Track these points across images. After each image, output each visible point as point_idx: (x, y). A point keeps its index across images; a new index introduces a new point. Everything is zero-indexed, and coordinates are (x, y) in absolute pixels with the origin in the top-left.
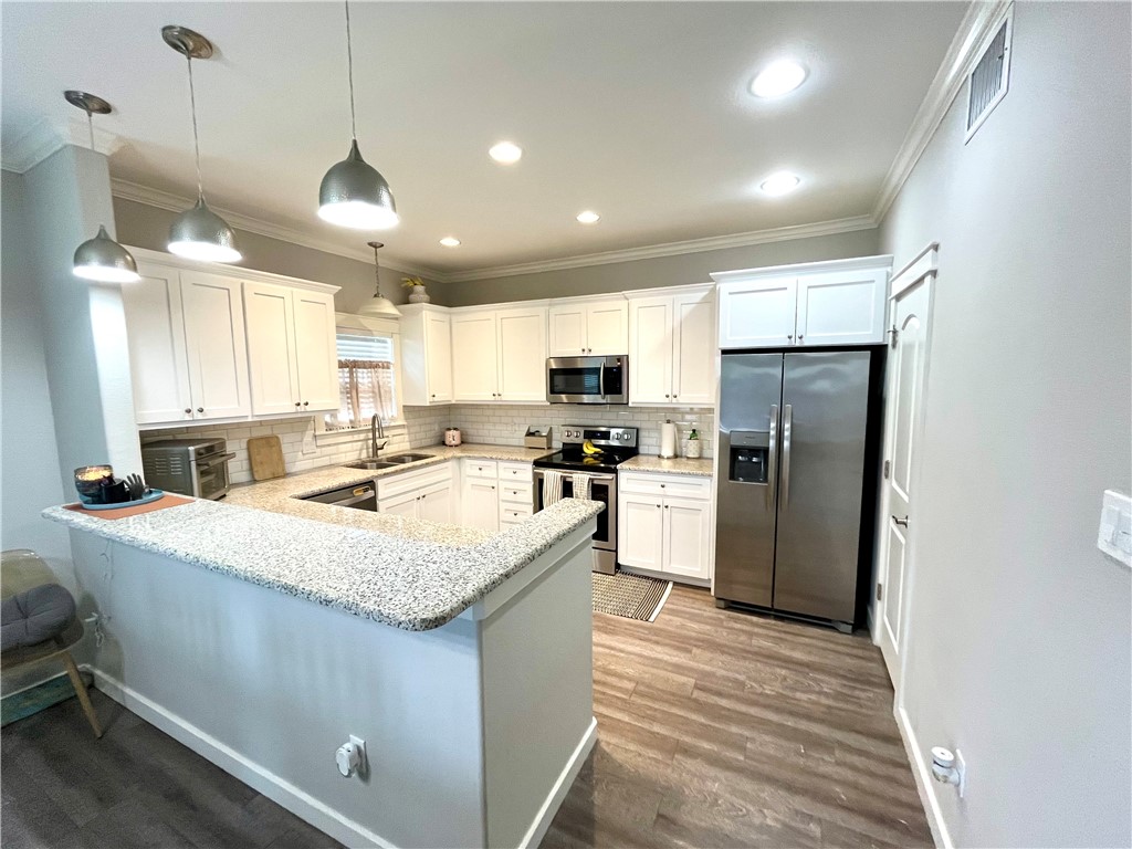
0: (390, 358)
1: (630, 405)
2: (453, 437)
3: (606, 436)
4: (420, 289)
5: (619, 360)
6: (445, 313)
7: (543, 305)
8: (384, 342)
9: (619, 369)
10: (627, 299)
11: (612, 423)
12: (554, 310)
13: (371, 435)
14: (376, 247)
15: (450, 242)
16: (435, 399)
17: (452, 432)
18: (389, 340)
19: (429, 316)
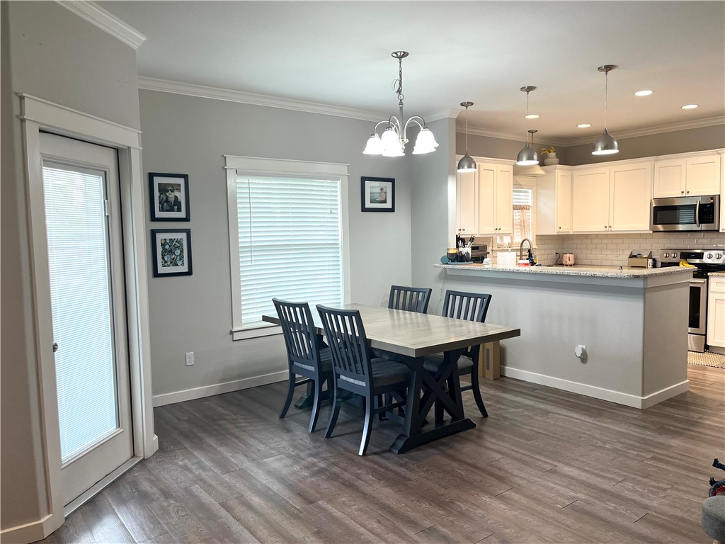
0: (530, 203)
1: (721, 231)
2: (569, 258)
3: (700, 256)
4: (553, 154)
5: (712, 198)
6: (568, 170)
7: (651, 161)
8: (527, 192)
9: (712, 205)
10: (720, 154)
11: (706, 247)
12: (658, 165)
13: (519, 253)
14: (532, 133)
15: (584, 126)
16: (561, 230)
17: (568, 255)
18: (530, 191)
19: (560, 173)
